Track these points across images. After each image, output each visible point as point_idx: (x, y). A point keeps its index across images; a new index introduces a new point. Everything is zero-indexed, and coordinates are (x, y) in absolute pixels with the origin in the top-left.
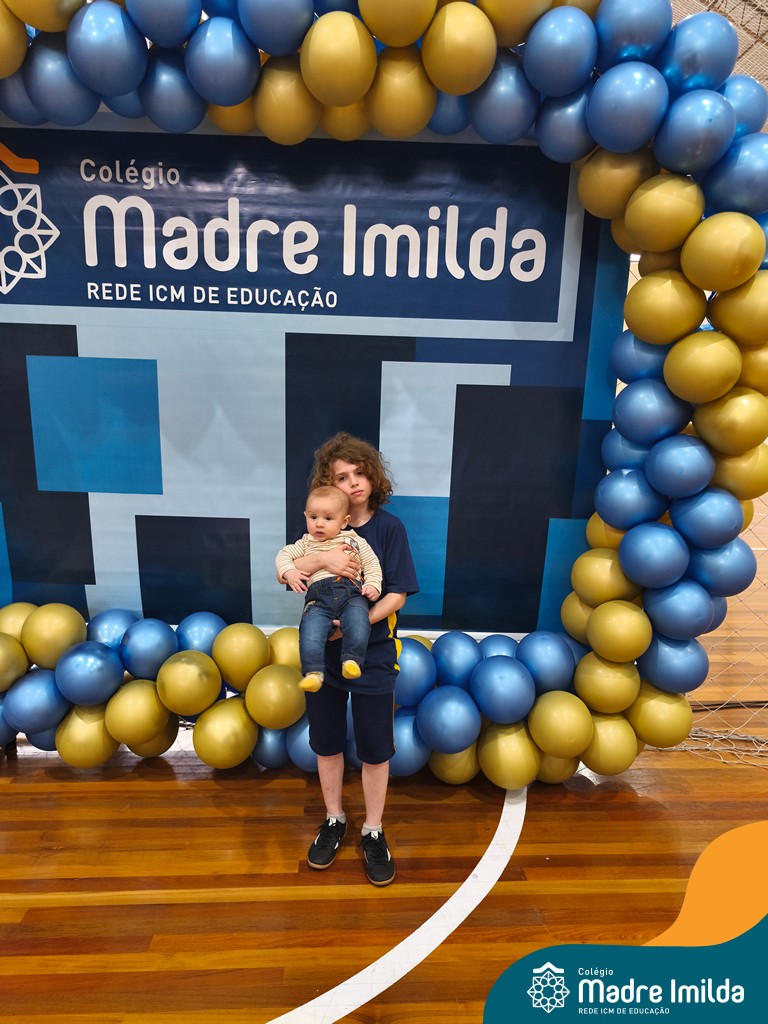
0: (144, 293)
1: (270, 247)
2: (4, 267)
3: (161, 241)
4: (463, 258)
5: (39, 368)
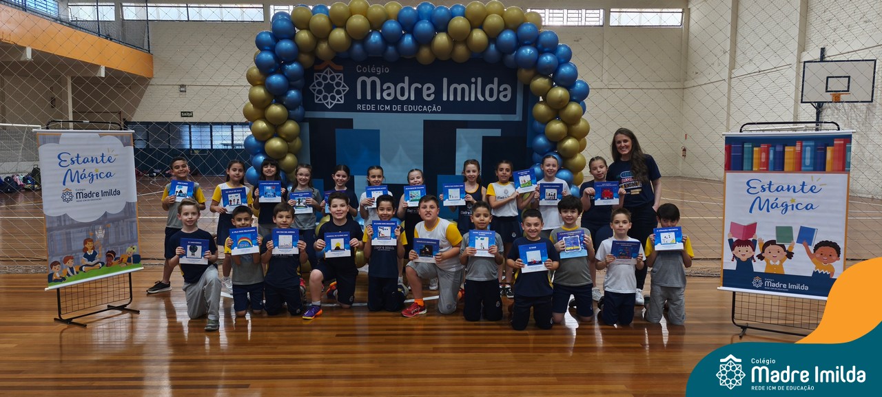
0: (376, 107)
1: (418, 92)
2: (329, 100)
3: (382, 91)
4: (483, 95)
5: (339, 133)
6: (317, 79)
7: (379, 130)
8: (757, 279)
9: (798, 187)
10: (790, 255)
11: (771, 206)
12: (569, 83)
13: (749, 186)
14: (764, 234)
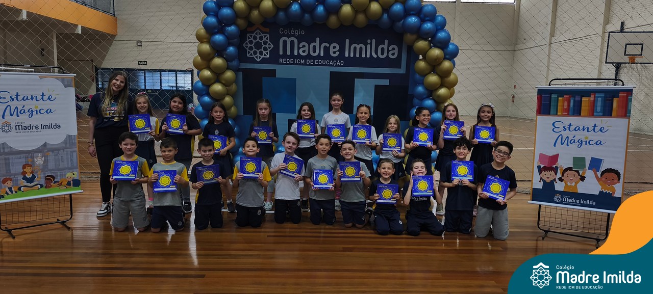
0: (294, 61)
1: (327, 50)
2: (258, 55)
3: (299, 48)
4: (376, 53)
5: (266, 80)
6: (249, 38)
7: (296, 79)
8: (558, 196)
9: (591, 128)
10: (583, 179)
11: (569, 142)
12: (443, 45)
13: (554, 126)
14: (564, 162)
